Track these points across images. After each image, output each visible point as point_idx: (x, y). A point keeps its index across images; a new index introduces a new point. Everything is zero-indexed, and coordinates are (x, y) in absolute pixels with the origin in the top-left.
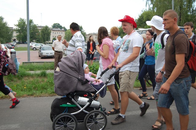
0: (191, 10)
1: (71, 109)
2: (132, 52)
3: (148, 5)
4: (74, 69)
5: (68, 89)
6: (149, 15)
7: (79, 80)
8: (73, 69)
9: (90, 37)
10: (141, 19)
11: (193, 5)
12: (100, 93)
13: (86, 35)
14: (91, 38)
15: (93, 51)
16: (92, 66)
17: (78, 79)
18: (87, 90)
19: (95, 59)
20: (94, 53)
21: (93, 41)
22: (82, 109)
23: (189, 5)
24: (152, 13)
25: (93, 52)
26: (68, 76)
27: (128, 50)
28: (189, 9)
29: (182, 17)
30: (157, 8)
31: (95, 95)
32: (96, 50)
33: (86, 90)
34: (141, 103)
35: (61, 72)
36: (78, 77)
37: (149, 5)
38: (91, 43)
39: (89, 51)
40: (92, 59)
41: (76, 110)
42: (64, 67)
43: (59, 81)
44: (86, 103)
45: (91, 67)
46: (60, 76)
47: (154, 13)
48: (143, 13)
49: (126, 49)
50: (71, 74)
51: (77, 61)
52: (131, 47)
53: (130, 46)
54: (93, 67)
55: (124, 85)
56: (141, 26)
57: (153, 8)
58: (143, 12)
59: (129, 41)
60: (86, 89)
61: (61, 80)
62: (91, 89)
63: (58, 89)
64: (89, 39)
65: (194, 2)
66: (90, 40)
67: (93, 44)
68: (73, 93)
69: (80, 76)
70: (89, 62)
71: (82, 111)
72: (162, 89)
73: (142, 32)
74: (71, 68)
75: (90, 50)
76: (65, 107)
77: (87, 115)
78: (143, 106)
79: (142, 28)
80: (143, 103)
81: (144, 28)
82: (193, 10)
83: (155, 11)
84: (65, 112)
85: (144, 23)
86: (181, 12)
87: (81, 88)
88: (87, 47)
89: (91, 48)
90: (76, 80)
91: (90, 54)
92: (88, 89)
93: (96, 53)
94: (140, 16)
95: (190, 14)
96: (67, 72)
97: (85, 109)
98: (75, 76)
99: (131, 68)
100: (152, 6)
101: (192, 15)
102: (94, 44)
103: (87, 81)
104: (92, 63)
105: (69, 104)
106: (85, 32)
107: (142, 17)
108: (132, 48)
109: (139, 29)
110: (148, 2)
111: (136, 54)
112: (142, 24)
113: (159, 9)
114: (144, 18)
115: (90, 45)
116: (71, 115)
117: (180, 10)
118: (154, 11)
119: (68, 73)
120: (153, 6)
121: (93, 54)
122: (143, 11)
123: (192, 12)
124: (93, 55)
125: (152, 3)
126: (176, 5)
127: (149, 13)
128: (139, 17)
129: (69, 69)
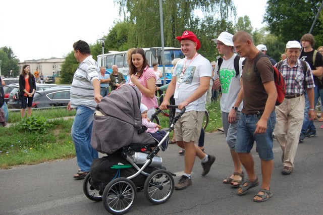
0: (189, 21)
1: (125, 172)
2: (199, 84)
3: (122, 13)
4: (128, 112)
5: (118, 142)
6: (126, 30)
7: (136, 127)
8: (126, 112)
9: (25, 67)
10: (112, 36)
11: (191, 14)
12: (162, 144)
13: (20, 64)
14: (27, 69)
15: (31, 92)
16: (30, 117)
17: (134, 126)
18: (145, 141)
19: (36, 105)
20: (33, 95)
21: (30, 74)
22: (140, 170)
23: (186, 15)
24: (131, 26)
25: (30, 95)
26: (120, 122)
27: (192, 80)
28: (186, 20)
29: (175, 32)
30: (137, 18)
31: (157, 147)
32: (35, 90)
33: (143, 142)
34: (204, 156)
35: (109, 117)
36: (133, 123)
37: (125, 13)
38: (27, 77)
39: (24, 92)
40: (30, 105)
41: (132, 172)
42: (113, 109)
43: (107, 132)
44: (145, 160)
45: (29, 120)
46: (107, 124)
47: (132, 26)
48: (115, 26)
49: (190, 80)
50: (124, 119)
51: (131, 99)
52: (198, 76)
53: (195, 75)
54: (33, 118)
55: (191, 131)
56: (114, 47)
57: (131, 18)
58: (115, 24)
59: (193, 69)
60: (144, 139)
61: (110, 129)
62: (150, 140)
63: (105, 143)
64: (23, 70)
65: (192, 10)
66: (24, 73)
67: (29, 79)
68: (126, 147)
69: (136, 121)
70: (24, 111)
71: (141, 174)
72: (260, 128)
73: (115, 56)
74: (123, 110)
75: (25, 90)
76: (117, 170)
77: (148, 178)
78: (207, 160)
79: (115, 50)
80: (207, 156)
81: (118, 50)
82: (191, 21)
83: (135, 23)
84: (117, 177)
85: (118, 43)
86: (174, 25)
87: (138, 139)
88: (20, 85)
89: (28, 86)
90: (132, 128)
91: (27, 97)
92: (147, 140)
93: (36, 95)
94: (110, 31)
95: (187, 27)
96: (118, 117)
97: (144, 170)
98: (130, 122)
99: (198, 107)
100: (129, 14)
101: (190, 29)
102: (31, 79)
103: (145, 128)
104: (30, 112)
105: (121, 164)
106: (17, 58)
107: (114, 32)
108: (199, 79)
109: (109, 52)
110: (122, 8)
111: (206, 86)
112: (114, 43)
113: (140, 19)
114: (117, 33)
115: (25, 81)
116: (127, 181)
117: (173, 21)
118: (133, 23)
119: (120, 118)
120: (131, 15)
121: (30, 96)
122: (115, 22)
123: (191, 24)
124: (31, 99)
125: (129, 10)
126: (166, 13)
127: (125, 27)
128: (109, 33)
129: (121, 113)
